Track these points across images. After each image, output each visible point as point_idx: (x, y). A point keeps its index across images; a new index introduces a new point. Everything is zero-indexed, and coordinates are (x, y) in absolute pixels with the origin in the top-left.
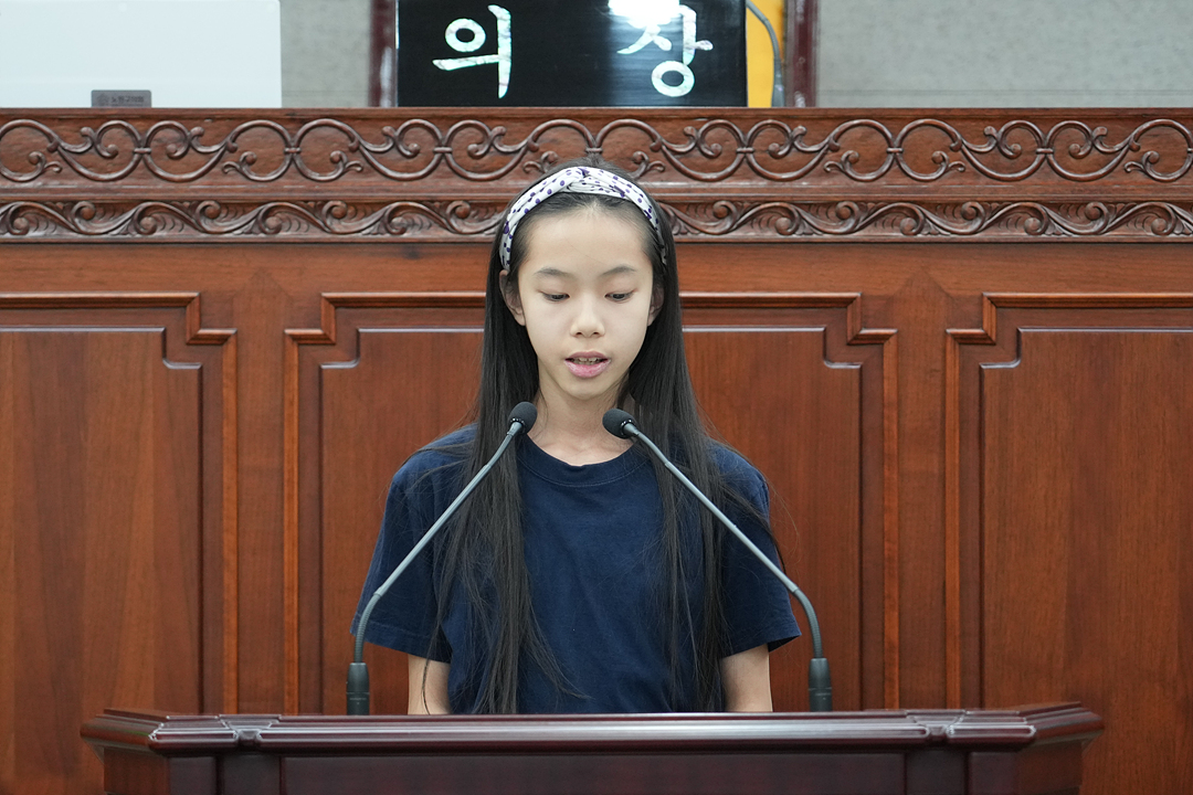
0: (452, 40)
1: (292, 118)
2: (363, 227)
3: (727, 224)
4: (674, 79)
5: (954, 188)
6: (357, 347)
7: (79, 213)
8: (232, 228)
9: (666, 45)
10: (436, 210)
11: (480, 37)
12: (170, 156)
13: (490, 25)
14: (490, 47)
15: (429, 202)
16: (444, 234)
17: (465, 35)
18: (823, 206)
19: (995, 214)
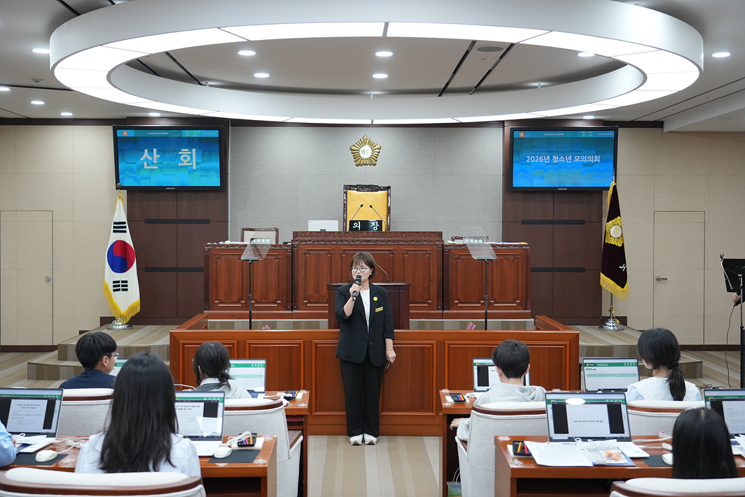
1: (340, 232)
2: (346, 243)
4: (375, 229)
5: (402, 239)
6: (346, 254)
7: (320, 241)
8: (334, 243)
9: (375, 225)
10: (353, 241)
13: (358, 223)
14: (358, 225)
16: (353, 243)
17: (356, 224)
18: (389, 241)
19: (405, 241)
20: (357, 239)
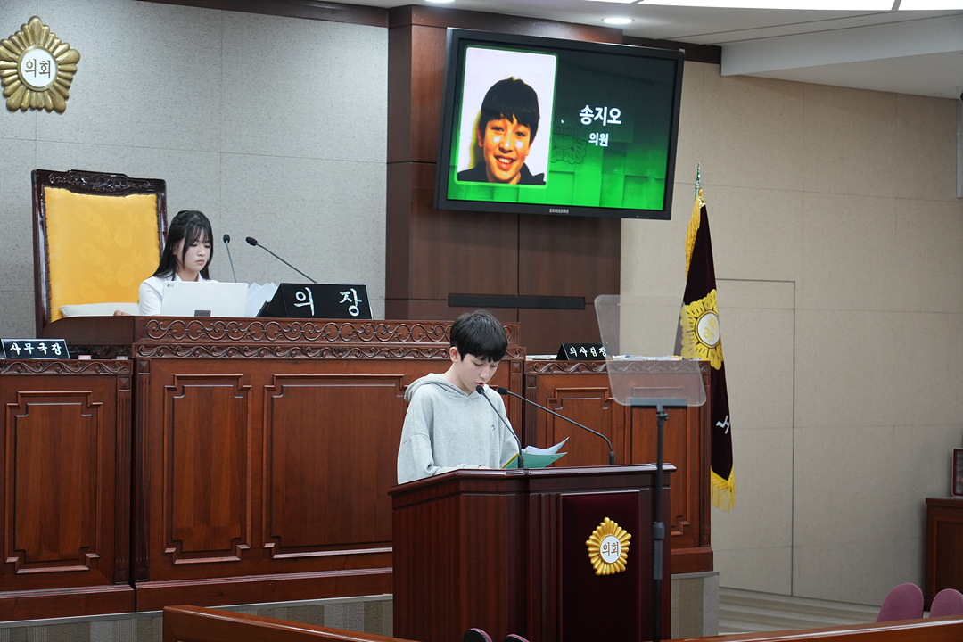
0: (298, 298)
2: (285, 355)
3: (373, 354)
4: (354, 311)
6: (282, 390)
7: (213, 351)
8: (252, 355)
9: (351, 301)
10: (303, 350)
11: (305, 298)
12: (233, 332)
13: (306, 293)
14: (307, 300)
15: (301, 347)
16: (304, 357)
17: (301, 296)
18: (395, 349)
20: (309, 342)
